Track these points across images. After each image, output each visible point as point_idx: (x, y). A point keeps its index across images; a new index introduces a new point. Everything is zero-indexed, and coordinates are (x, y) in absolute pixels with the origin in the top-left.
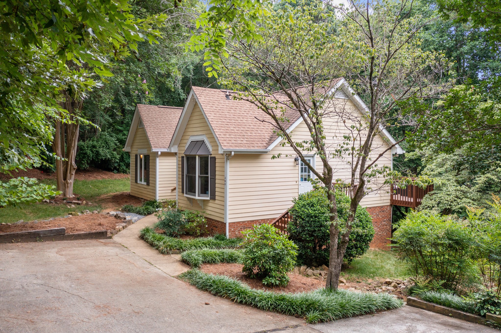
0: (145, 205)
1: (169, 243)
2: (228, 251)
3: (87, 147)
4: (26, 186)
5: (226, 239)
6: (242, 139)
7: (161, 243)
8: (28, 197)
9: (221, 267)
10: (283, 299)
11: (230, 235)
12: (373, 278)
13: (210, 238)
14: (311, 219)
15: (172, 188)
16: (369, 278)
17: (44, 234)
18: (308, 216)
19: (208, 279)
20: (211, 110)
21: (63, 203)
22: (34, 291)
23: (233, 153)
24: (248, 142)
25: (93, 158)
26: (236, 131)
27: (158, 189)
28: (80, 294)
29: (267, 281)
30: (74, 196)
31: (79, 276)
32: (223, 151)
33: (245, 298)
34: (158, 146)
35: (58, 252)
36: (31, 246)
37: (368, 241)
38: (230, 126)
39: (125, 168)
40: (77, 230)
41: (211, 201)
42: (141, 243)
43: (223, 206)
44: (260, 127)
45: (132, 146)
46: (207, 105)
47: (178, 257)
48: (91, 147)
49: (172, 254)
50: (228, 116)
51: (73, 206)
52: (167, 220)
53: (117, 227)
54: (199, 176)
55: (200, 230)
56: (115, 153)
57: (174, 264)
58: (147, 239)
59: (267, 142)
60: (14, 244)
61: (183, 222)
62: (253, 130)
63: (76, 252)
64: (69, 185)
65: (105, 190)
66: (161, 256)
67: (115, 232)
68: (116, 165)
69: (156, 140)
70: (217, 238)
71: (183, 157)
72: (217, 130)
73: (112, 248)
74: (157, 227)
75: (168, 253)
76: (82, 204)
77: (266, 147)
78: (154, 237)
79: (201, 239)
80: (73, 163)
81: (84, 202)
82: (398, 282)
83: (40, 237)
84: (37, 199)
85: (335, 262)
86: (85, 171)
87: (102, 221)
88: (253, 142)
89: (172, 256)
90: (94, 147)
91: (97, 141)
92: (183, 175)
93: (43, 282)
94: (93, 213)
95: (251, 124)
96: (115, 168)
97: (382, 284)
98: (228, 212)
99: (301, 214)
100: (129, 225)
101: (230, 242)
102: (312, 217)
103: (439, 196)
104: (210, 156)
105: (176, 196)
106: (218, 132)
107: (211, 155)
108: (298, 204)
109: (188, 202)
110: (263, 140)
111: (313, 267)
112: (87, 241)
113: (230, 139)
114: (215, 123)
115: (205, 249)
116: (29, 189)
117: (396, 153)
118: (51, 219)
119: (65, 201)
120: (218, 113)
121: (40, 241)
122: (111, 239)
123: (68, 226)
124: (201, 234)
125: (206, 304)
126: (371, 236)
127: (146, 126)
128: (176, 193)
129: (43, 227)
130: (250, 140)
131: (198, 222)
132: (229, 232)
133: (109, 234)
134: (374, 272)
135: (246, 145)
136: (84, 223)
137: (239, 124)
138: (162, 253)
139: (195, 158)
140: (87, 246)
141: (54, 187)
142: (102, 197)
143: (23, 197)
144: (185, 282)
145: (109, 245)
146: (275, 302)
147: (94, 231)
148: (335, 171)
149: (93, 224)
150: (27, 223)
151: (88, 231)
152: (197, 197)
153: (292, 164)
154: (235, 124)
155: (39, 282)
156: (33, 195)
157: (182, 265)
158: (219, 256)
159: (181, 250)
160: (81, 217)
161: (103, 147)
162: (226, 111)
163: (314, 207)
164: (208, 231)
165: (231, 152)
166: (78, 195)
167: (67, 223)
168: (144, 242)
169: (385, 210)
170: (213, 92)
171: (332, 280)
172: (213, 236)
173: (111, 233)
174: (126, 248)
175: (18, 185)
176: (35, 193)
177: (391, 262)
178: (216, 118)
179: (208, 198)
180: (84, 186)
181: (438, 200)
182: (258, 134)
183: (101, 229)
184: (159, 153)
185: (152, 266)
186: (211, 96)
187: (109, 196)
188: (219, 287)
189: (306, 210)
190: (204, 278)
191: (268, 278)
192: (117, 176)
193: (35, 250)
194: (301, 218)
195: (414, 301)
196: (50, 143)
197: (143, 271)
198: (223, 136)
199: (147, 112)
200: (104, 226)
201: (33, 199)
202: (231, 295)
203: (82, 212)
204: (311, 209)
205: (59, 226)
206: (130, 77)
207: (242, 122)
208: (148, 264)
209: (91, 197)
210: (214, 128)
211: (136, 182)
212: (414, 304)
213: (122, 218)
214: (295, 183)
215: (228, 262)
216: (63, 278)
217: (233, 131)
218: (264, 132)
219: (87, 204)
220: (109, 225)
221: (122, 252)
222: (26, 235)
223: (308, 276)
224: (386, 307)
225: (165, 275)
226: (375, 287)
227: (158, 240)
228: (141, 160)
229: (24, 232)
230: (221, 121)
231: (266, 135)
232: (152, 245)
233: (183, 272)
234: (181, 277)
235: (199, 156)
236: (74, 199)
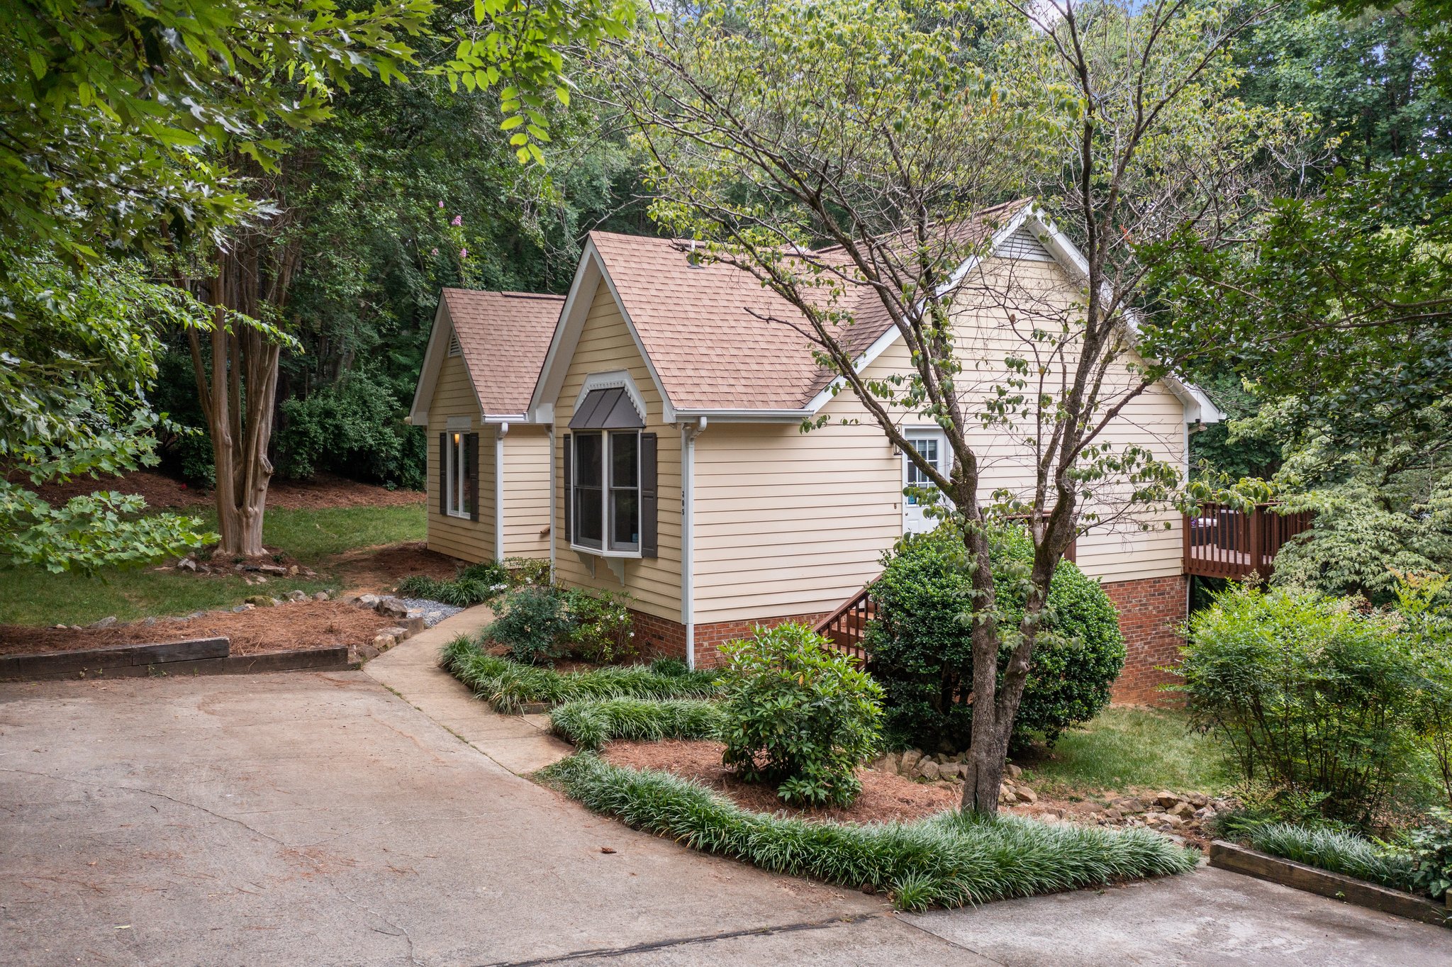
0: (464, 578)
1: (518, 682)
2: (687, 704)
3: (310, 415)
4: (115, 518)
5: (687, 671)
6: (732, 382)
7: (497, 682)
8: (124, 550)
9: (664, 751)
10: (830, 841)
11: (697, 661)
12: (1120, 788)
13: (640, 670)
14: (933, 613)
15: (543, 528)
16: (1107, 790)
17: (169, 656)
18: (922, 604)
19: (616, 782)
20: (643, 299)
21: (235, 573)
22: (115, 807)
23: (704, 422)
24: (750, 390)
25: (325, 447)
26: (716, 359)
27: (501, 531)
28: (247, 818)
29: (791, 789)
30: (265, 552)
31: (252, 769)
32: (674, 414)
33: (717, 836)
34: (499, 407)
35: (204, 704)
36: (130, 689)
37: (1104, 677)
38: (698, 343)
39: (417, 474)
40: (262, 645)
41: (644, 563)
42: (444, 682)
43: (679, 576)
44: (785, 347)
45: (431, 410)
46: (631, 284)
47: (542, 722)
48: (319, 416)
49: (527, 712)
50: (692, 315)
51: (262, 579)
52: (519, 615)
53: (379, 638)
54: (610, 491)
55: (614, 647)
56: (388, 430)
57: (528, 741)
58: (460, 670)
59: (806, 389)
60: (84, 682)
61: (564, 621)
62: (766, 353)
63: (254, 706)
64: (251, 520)
65: (358, 537)
66: (495, 718)
67: (371, 652)
68: (392, 466)
69: (495, 389)
70: (661, 669)
71: (567, 437)
72: (658, 357)
73: (357, 695)
74: (489, 639)
75: (515, 711)
76: (287, 574)
77: (804, 405)
78: (477, 665)
79: (613, 670)
80: (263, 456)
81: (295, 569)
82: (1196, 801)
83: (157, 663)
84: (148, 556)
85: (987, 733)
86: (304, 483)
87: (338, 620)
88: (764, 390)
89: (527, 718)
90: (329, 413)
91: (338, 399)
92: (567, 489)
93: (146, 784)
94: (315, 598)
95: (760, 338)
96: (390, 475)
97: (1146, 805)
98: (692, 594)
99: (903, 598)
100: (413, 633)
101: (698, 680)
102: (934, 606)
103: (1325, 546)
104: (640, 431)
105: (547, 552)
106: (661, 362)
107: (644, 427)
108: (896, 569)
109: (582, 568)
110: (795, 382)
111: (941, 756)
112: (291, 676)
113: (696, 381)
114: (654, 334)
115: (622, 699)
116: (127, 527)
117: (1198, 421)
118: (195, 615)
119: (239, 566)
120: (663, 307)
121: (157, 674)
122: (359, 672)
123: (238, 634)
124: (616, 656)
125: (605, 852)
126: (1114, 663)
127: (466, 351)
128: (550, 543)
129: (170, 636)
130: (754, 382)
131: (607, 622)
132: (696, 652)
133: (353, 657)
134: (1126, 772)
135: (744, 398)
136: (285, 627)
137: (725, 338)
138: (500, 710)
139: (600, 437)
140: (288, 690)
141: (197, 521)
142: (348, 554)
143: (111, 551)
144: (553, 789)
145: (352, 687)
146: (806, 849)
147: (310, 648)
148: (984, 464)
149: (312, 630)
150: (125, 625)
151: (293, 647)
152: (605, 552)
153: (882, 453)
154: (713, 337)
155: (137, 783)
156: (137, 544)
157: (552, 743)
158: (661, 719)
159: (554, 702)
160: (281, 610)
161: (355, 413)
162: (687, 301)
163: (941, 577)
164: (636, 649)
165: (698, 418)
166: (276, 549)
167: (239, 626)
168: (453, 681)
169: (1168, 589)
170: (650, 248)
171: (979, 788)
172: (647, 663)
173: (361, 654)
174: (399, 694)
175: (91, 514)
176: (143, 539)
177: (1181, 743)
178: (656, 321)
179: (638, 555)
180: (298, 525)
181: (1321, 557)
182: (779, 368)
183: (332, 643)
184: (505, 427)
185: (464, 746)
186: (644, 259)
187: (368, 553)
188: (645, 804)
189: (916, 586)
190: (605, 779)
191: (795, 781)
192: (394, 497)
193: (140, 699)
194: (904, 610)
195: (1232, 853)
196: (150, 383)
197: (437, 760)
198: (677, 373)
199: (470, 311)
200: (343, 635)
201: (138, 554)
202: (680, 826)
203: (285, 598)
204: (934, 584)
205: (215, 633)
206: (415, 210)
207: (733, 331)
208: (453, 738)
209: (317, 554)
210: (649, 350)
211: (443, 511)
212: (1231, 862)
213: (397, 613)
214: (890, 509)
215: (687, 738)
216: (204, 773)
217: (705, 359)
218: (798, 361)
219: (301, 574)
220: (357, 632)
221: (385, 706)
222: (118, 657)
223: (922, 779)
224: (1142, 870)
225: (498, 770)
226: (1123, 815)
227: (488, 675)
228: (455, 447)
229: (112, 648)
230: (671, 328)
231: (803, 368)
232: (471, 688)
233: (551, 762)
234: (544, 777)
235: (609, 433)
236: (265, 559)
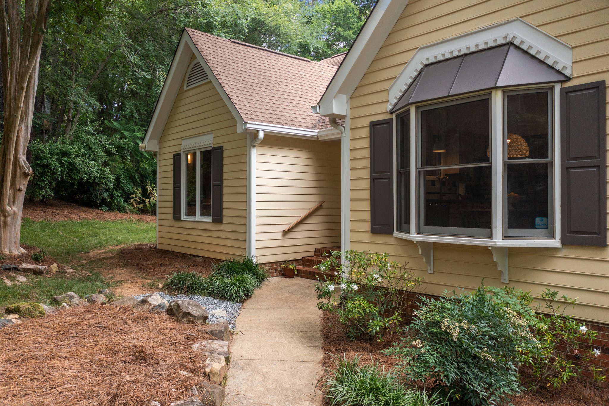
3: (50, 153)
15: (286, 228)
25: (62, 178)
30: (23, 251)
41: (565, 252)
45: (162, 138)
48: (58, 155)
51: (22, 279)
54: (505, 165)
64: (9, 219)
65: (94, 241)
71: (376, 125)
76: (48, 272)
80: (22, 158)
81: (54, 267)
86: (44, 203)
90: (65, 154)
91: (72, 144)
92: (378, 179)
100: (229, 346)
139: (486, 103)
142: (93, 253)
152: (497, 242)
161: (84, 155)
166: (34, 248)
179: (552, 243)
180: (45, 231)
184: (261, 135)
187: (110, 252)
199: (210, 46)
203: (55, 302)
209: (68, 253)
211: (177, 216)
213: (198, 318)
219: (61, 272)
228: (189, 164)
235: (504, 92)
236: (23, 258)
